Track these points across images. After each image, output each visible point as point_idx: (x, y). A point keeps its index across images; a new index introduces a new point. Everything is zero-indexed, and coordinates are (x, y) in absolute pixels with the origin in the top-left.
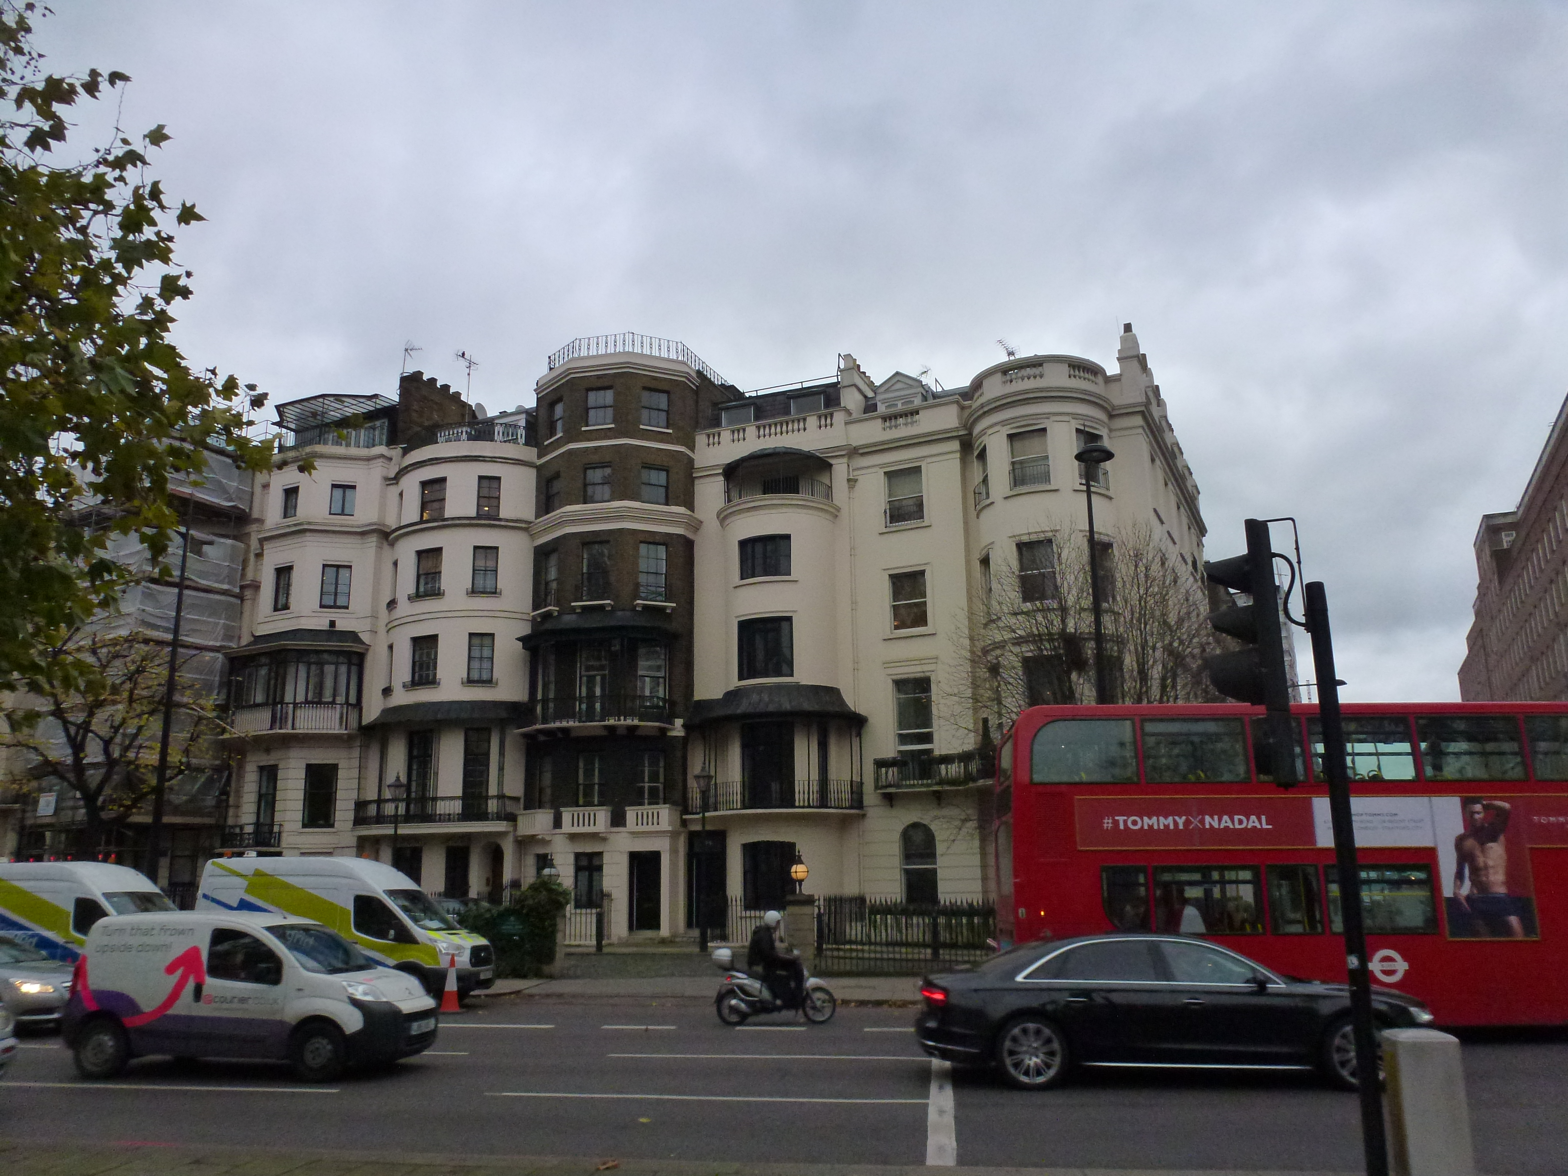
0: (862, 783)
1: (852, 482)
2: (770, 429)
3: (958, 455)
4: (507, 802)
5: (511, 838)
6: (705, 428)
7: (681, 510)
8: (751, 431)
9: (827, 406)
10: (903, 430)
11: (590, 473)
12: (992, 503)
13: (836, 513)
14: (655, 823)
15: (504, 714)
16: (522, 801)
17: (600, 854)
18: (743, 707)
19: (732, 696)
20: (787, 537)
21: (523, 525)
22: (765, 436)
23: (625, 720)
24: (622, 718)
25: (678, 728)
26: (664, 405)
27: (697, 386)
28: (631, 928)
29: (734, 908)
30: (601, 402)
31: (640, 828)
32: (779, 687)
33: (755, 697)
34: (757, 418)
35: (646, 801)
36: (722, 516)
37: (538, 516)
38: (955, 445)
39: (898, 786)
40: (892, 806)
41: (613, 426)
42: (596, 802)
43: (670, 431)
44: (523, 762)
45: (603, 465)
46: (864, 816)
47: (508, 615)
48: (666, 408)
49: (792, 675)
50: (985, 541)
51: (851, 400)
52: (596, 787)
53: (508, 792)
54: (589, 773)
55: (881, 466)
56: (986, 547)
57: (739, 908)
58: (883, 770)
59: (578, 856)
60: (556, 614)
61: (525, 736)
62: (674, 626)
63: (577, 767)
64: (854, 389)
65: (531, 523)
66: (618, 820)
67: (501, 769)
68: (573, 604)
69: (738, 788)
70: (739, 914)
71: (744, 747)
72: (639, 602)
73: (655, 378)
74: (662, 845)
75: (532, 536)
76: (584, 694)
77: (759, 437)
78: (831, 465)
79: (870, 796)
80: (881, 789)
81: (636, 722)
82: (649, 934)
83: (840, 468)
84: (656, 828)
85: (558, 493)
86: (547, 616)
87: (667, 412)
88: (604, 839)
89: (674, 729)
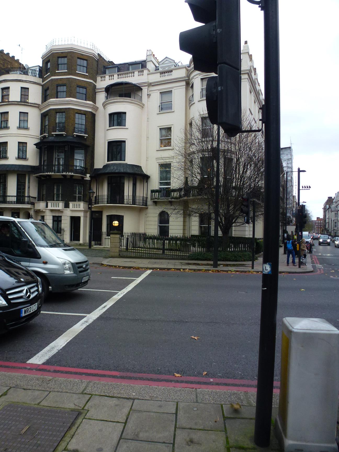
0: (147, 198)
1: (149, 95)
2: (122, 76)
3: (185, 87)
4: (31, 198)
5: (33, 210)
6: (101, 74)
7: (91, 103)
8: (116, 76)
9: (142, 68)
10: (167, 77)
11: (59, 88)
12: (194, 103)
13: (143, 106)
14: (79, 207)
15: (30, 170)
16: (37, 198)
17: (61, 216)
18: (108, 170)
19: (105, 167)
20: (125, 113)
21: (37, 106)
22: (120, 78)
23: (69, 173)
24: (68, 173)
25: (88, 177)
26: (85, 65)
27: (98, 59)
28: (71, 240)
29: (103, 235)
30: (63, 63)
31: (74, 209)
32: (120, 164)
33: (112, 168)
34: (118, 71)
35: (77, 200)
36: (104, 105)
37: (42, 103)
38: (184, 83)
39: (159, 199)
40: (156, 205)
41: (67, 71)
42: (60, 200)
43: (87, 74)
44: (37, 185)
45: (64, 85)
46: (147, 208)
47: (32, 137)
48: (86, 66)
49: (125, 161)
50: (191, 117)
51: (150, 66)
52: (60, 195)
53: (31, 195)
54: (58, 190)
55: (159, 90)
56: (191, 119)
57: (105, 235)
58: (154, 193)
59: (54, 217)
60: (47, 137)
61: (37, 177)
62: (87, 143)
63: (54, 189)
64: (151, 62)
65: (39, 105)
66: (67, 206)
67: (29, 188)
68: (52, 133)
69: (106, 197)
70: (105, 238)
71: (108, 184)
72: (75, 133)
73: (82, 55)
74: (81, 215)
75: (40, 110)
76: (56, 163)
77: (118, 78)
78: (142, 89)
79: (149, 202)
80: (152, 200)
81: (73, 174)
82: (77, 242)
83: (145, 90)
84: (79, 209)
85: (48, 95)
86: (44, 137)
87: (87, 67)
88: (62, 212)
89: (86, 178)
